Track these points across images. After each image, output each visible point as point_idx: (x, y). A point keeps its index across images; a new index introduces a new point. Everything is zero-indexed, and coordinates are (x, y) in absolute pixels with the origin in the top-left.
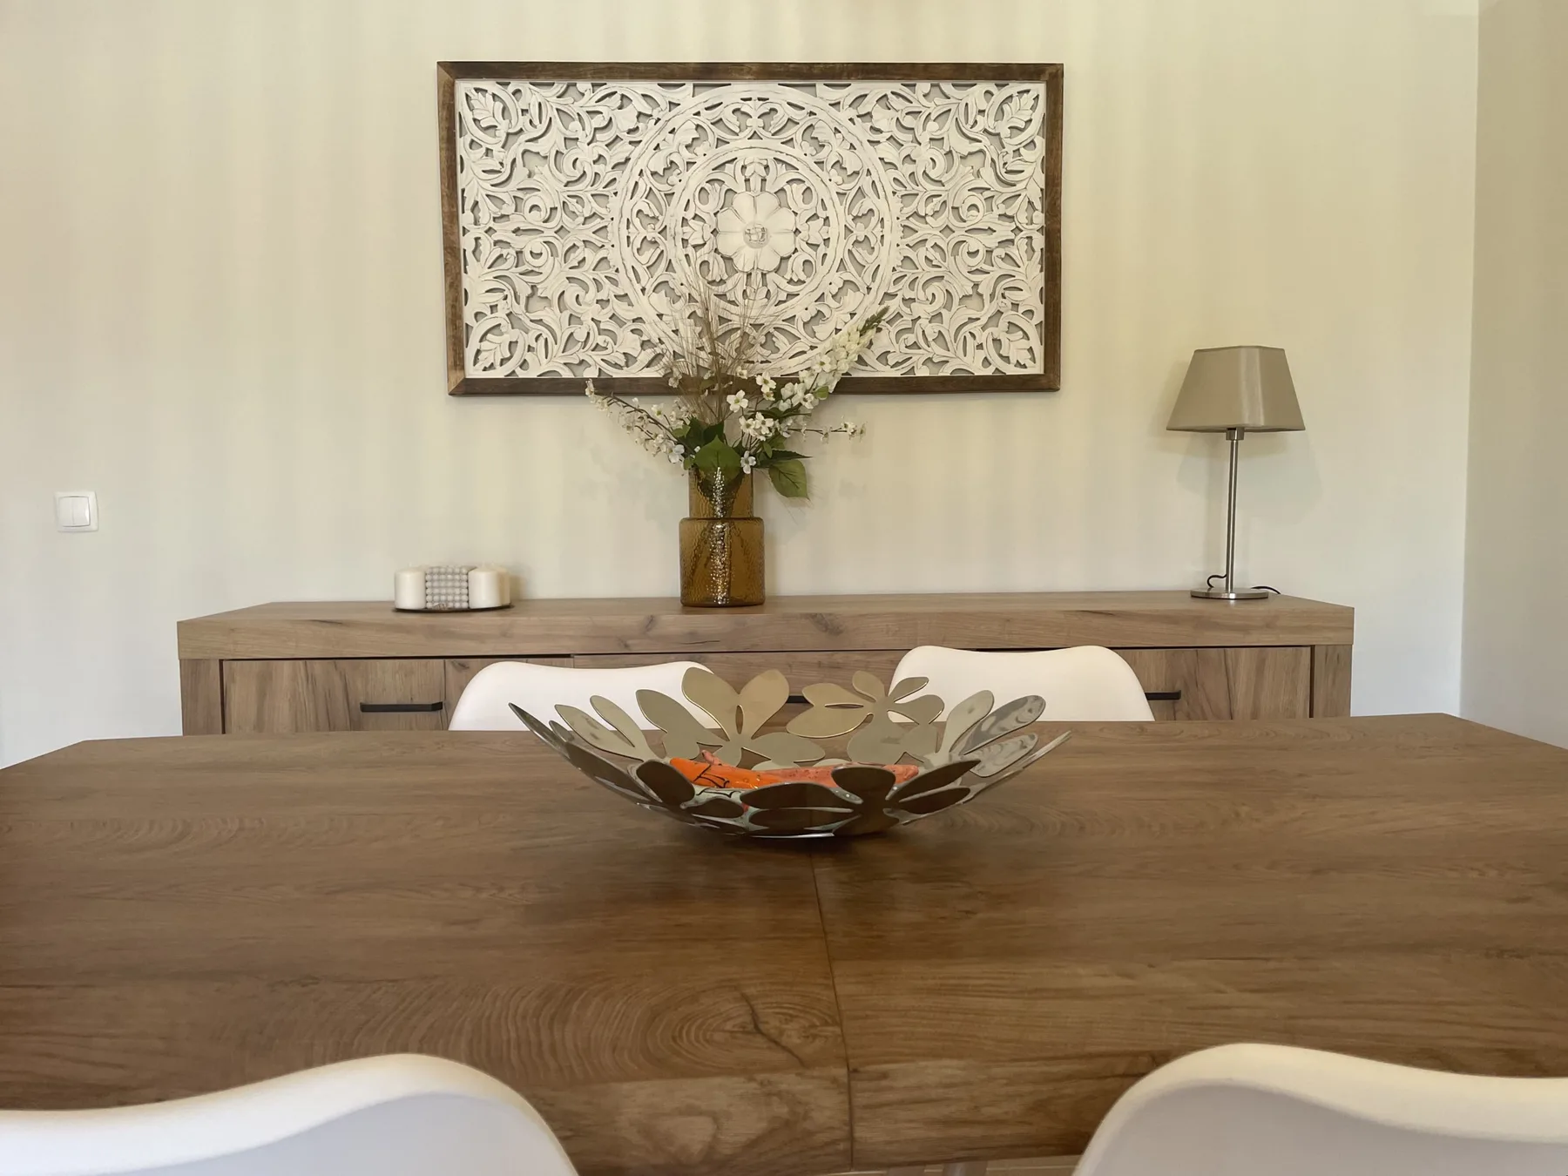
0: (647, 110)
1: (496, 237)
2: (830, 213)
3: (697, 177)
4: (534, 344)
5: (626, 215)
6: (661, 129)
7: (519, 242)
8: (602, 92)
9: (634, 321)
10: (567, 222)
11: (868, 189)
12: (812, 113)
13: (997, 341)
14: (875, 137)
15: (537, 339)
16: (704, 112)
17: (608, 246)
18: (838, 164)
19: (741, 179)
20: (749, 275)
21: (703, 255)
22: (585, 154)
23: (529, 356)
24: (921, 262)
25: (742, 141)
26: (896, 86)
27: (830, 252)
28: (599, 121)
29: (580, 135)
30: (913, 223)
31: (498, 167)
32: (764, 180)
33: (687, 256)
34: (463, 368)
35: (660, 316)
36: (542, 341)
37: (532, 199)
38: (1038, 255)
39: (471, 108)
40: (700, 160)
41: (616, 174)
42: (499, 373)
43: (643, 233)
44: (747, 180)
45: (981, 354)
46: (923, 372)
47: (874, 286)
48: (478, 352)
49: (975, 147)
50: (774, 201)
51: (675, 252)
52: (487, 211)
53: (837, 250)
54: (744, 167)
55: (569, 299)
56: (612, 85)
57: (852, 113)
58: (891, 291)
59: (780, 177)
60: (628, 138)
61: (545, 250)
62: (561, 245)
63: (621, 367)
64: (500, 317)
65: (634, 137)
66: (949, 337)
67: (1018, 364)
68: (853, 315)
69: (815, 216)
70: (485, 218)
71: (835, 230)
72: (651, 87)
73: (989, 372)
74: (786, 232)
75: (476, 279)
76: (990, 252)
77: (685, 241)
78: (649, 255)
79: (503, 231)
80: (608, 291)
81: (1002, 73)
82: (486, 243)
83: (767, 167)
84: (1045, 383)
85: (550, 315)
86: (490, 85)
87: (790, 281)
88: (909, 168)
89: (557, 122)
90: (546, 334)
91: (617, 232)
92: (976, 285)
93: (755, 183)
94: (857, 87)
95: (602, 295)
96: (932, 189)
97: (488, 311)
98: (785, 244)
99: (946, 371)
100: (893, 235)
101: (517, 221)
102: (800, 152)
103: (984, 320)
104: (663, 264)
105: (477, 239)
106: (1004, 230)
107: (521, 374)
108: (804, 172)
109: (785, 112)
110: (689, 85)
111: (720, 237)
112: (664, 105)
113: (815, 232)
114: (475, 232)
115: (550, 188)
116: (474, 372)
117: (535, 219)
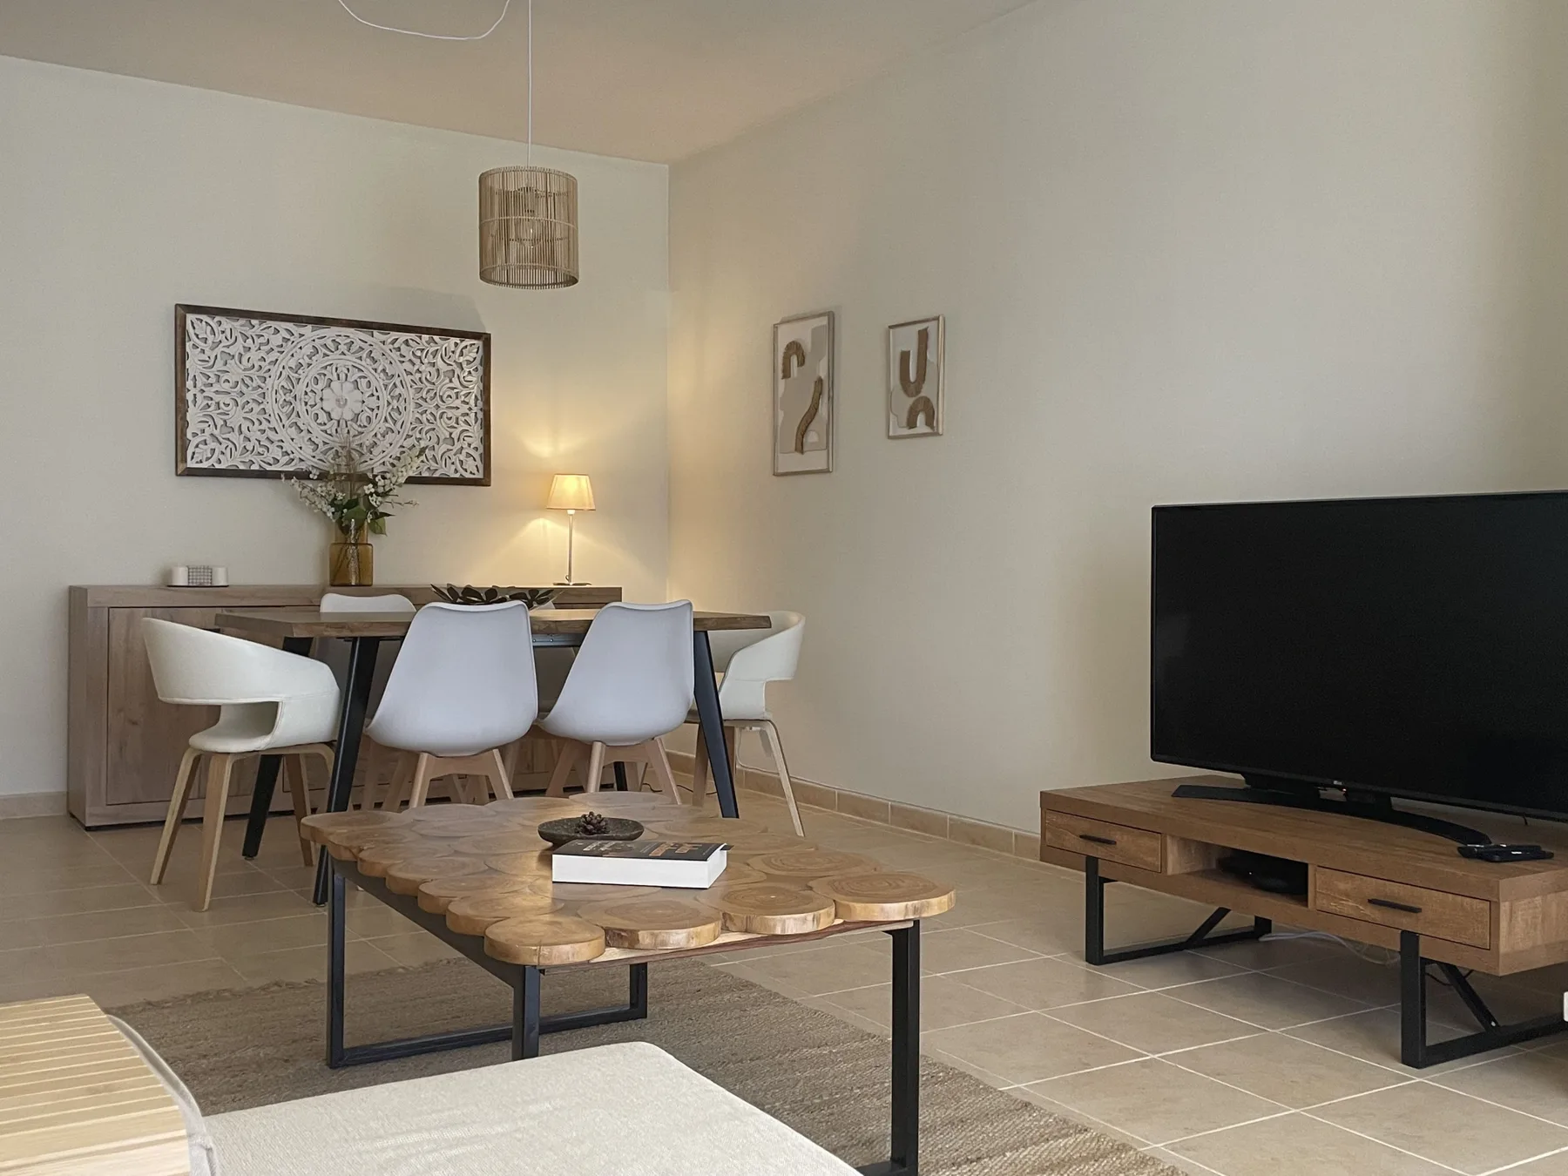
0: (288, 336)
1: (205, 394)
2: (379, 394)
3: (313, 372)
4: (224, 451)
5: (275, 388)
6: (294, 347)
7: (217, 398)
8: (264, 326)
9: (279, 441)
10: (244, 389)
11: (398, 384)
12: (371, 345)
13: (461, 462)
14: (402, 359)
15: (226, 448)
16: (316, 340)
17: (265, 403)
18: (384, 370)
19: (335, 374)
20: (339, 422)
21: (316, 409)
22: (255, 356)
23: (221, 457)
24: (424, 420)
25: (337, 355)
26: (413, 336)
27: (379, 412)
28: (262, 340)
29: (252, 346)
30: (420, 401)
31: (207, 359)
32: (347, 375)
33: (307, 410)
34: (186, 462)
35: (292, 440)
36: (228, 449)
37: (225, 376)
38: (479, 421)
39: (194, 328)
40: (314, 363)
41: (271, 367)
42: (205, 465)
43: (284, 397)
44: (338, 375)
45: (453, 467)
46: (426, 474)
47: (401, 431)
48: (194, 453)
49: (450, 368)
50: (352, 386)
51: (300, 408)
52: (201, 381)
53: (384, 412)
54: (337, 369)
55: (244, 429)
56: (269, 323)
57: (391, 347)
58: (410, 433)
59: (355, 375)
60: (276, 349)
61: (232, 403)
62: (241, 401)
63: (271, 465)
64: (207, 436)
65: (282, 350)
66: (438, 458)
67: (471, 473)
68: (391, 444)
69: (373, 395)
70: (199, 384)
71: (381, 403)
72: (290, 326)
73: (457, 476)
74: (356, 401)
75: (193, 415)
76: (457, 419)
77: (306, 403)
78: (287, 409)
79: (209, 392)
80: (265, 425)
81: (463, 335)
82: (199, 397)
83: (348, 369)
84: (484, 482)
85: (234, 437)
86: (205, 318)
87: (360, 426)
88: (418, 375)
89: (240, 339)
90: (231, 445)
91: (271, 397)
92: (451, 434)
93: (343, 376)
94: (394, 335)
95: (262, 427)
96: (430, 386)
97: (199, 433)
98: (358, 408)
99: (437, 475)
100: (411, 407)
101: (216, 387)
102: (366, 362)
103: (455, 451)
104: (295, 413)
105: (195, 395)
106: (464, 409)
107: (217, 466)
108: (366, 373)
109: (358, 344)
110: (310, 326)
111: (324, 402)
112: (296, 335)
113: (372, 402)
114: (193, 391)
115: (236, 372)
116: (191, 464)
117: (226, 387)
